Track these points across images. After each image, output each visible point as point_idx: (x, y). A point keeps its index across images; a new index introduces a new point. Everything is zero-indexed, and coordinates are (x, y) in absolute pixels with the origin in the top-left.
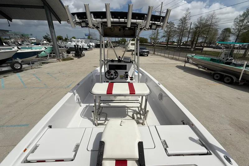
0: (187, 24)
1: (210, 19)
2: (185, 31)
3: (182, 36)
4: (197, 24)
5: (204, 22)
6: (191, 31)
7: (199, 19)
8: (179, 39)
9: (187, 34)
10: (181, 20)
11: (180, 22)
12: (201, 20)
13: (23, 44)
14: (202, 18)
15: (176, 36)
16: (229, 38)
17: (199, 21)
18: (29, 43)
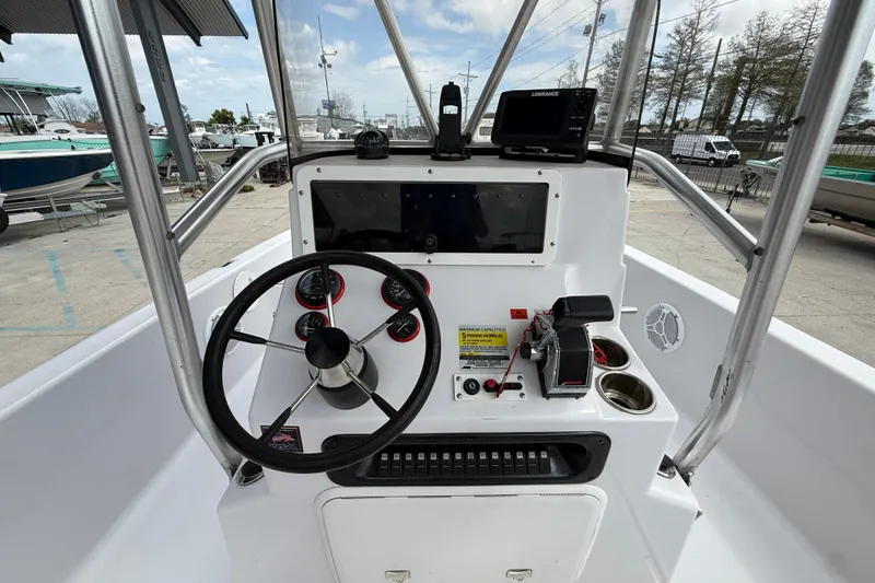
0: (703, 48)
1: (804, 21)
2: (691, 76)
3: (679, 98)
4: (745, 43)
5: (774, 33)
6: (717, 74)
7: (755, 24)
8: (667, 107)
9: (701, 86)
10: (678, 32)
11: (674, 42)
12: (762, 27)
13: (42, 127)
14: (767, 17)
15: (654, 96)
16: (863, 101)
17: (754, 30)
18: (66, 126)
